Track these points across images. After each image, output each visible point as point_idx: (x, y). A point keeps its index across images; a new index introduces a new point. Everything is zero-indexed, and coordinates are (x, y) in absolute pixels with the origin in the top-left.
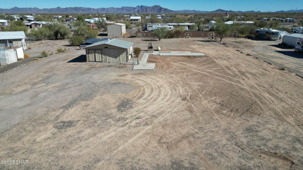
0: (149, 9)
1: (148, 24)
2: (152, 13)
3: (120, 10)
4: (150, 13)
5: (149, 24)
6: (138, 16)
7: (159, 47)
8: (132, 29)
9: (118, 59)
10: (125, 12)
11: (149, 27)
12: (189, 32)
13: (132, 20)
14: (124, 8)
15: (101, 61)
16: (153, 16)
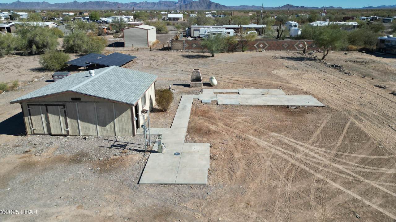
0: (194, 4)
1: (192, 26)
2: (199, 9)
3: (157, 5)
4: (197, 9)
5: (194, 26)
6: (179, 13)
7: (214, 77)
8: (168, 33)
9: (109, 130)
10: (162, 8)
11: (194, 30)
12: (263, 42)
13: (170, 19)
14: (162, 2)
15: (66, 133)
16: (201, 14)
